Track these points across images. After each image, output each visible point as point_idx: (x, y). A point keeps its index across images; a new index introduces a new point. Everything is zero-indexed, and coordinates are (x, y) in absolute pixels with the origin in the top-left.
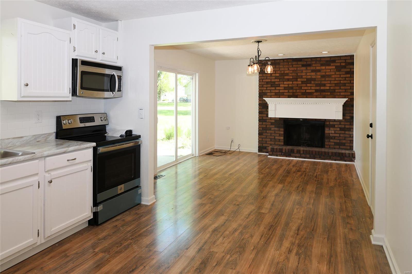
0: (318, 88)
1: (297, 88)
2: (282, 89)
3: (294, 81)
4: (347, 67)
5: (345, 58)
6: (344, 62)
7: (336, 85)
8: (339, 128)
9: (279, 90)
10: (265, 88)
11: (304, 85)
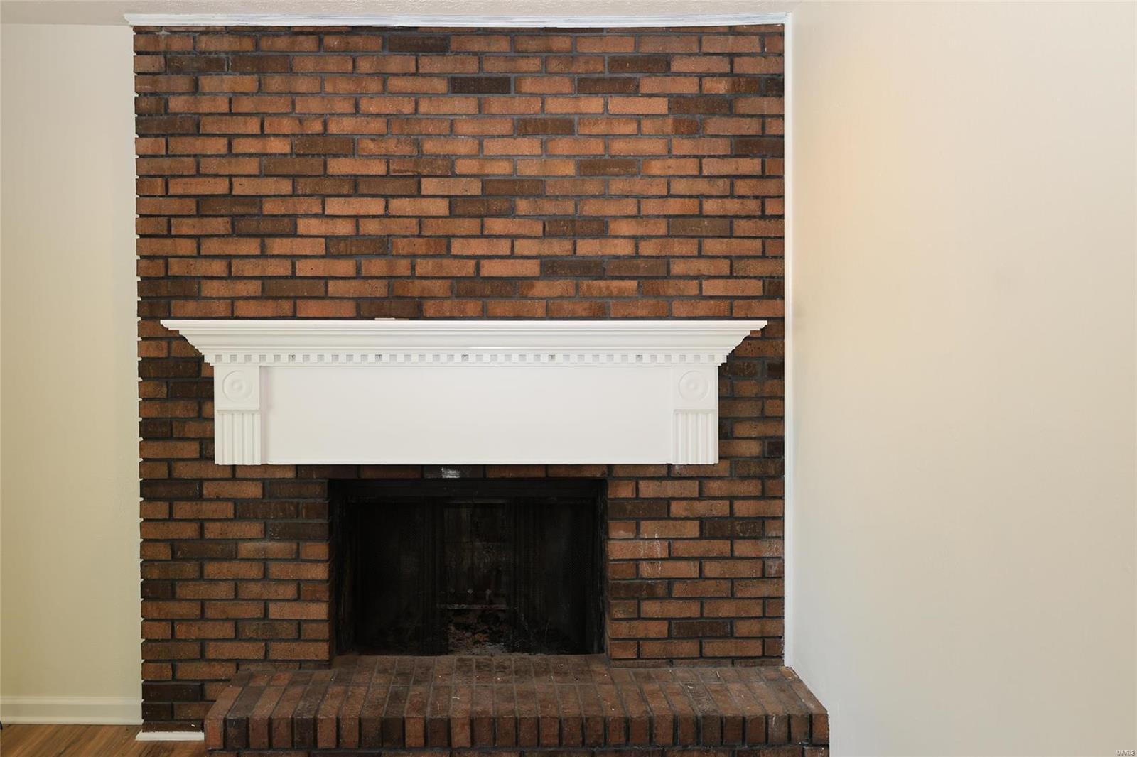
0: (558, 248)
1: (420, 246)
2: (308, 252)
3: (394, 196)
4: (745, 105)
5: (730, 44)
6: (722, 75)
7: (677, 226)
8: (697, 523)
9: (294, 258)
10: (187, 247)
11: (469, 225)
